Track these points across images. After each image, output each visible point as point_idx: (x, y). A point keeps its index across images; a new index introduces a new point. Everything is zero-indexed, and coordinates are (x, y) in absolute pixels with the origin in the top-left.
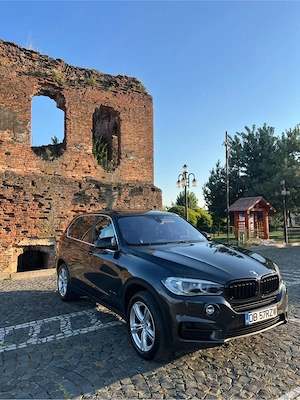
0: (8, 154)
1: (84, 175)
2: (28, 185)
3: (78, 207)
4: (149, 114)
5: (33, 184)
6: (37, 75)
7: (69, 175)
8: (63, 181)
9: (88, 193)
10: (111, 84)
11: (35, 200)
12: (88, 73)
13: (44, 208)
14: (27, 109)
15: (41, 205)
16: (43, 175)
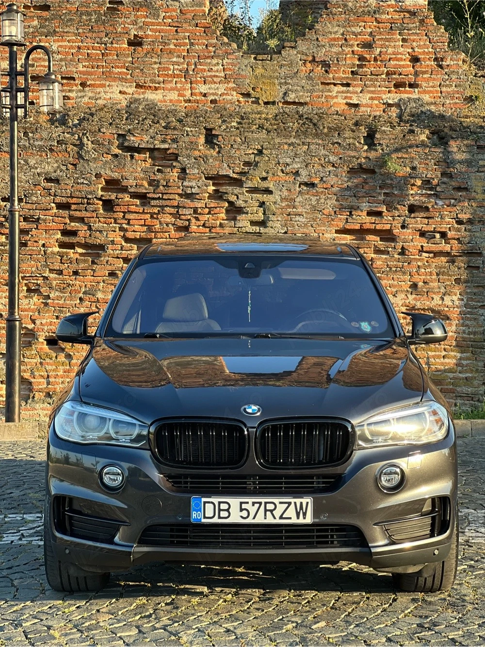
0: (136, 43)
1: (393, 98)
2: (193, 145)
3: (361, 218)
5: (211, 138)
7: (338, 98)
9: (397, 167)
11: (218, 195)
13: (244, 222)
15: (234, 211)
16: (247, 106)
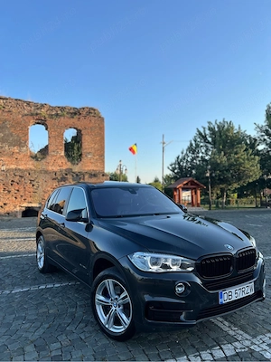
0: (17, 159)
1: (59, 168)
2: (26, 175)
4: (102, 128)
5: (29, 174)
6: (32, 115)
8: (46, 172)
10: (75, 114)
11: (30, 183)
12: (63, 109)
13: (35, 187)
14: (27, 134)
15: (33, 185)
16: (35, 169)
